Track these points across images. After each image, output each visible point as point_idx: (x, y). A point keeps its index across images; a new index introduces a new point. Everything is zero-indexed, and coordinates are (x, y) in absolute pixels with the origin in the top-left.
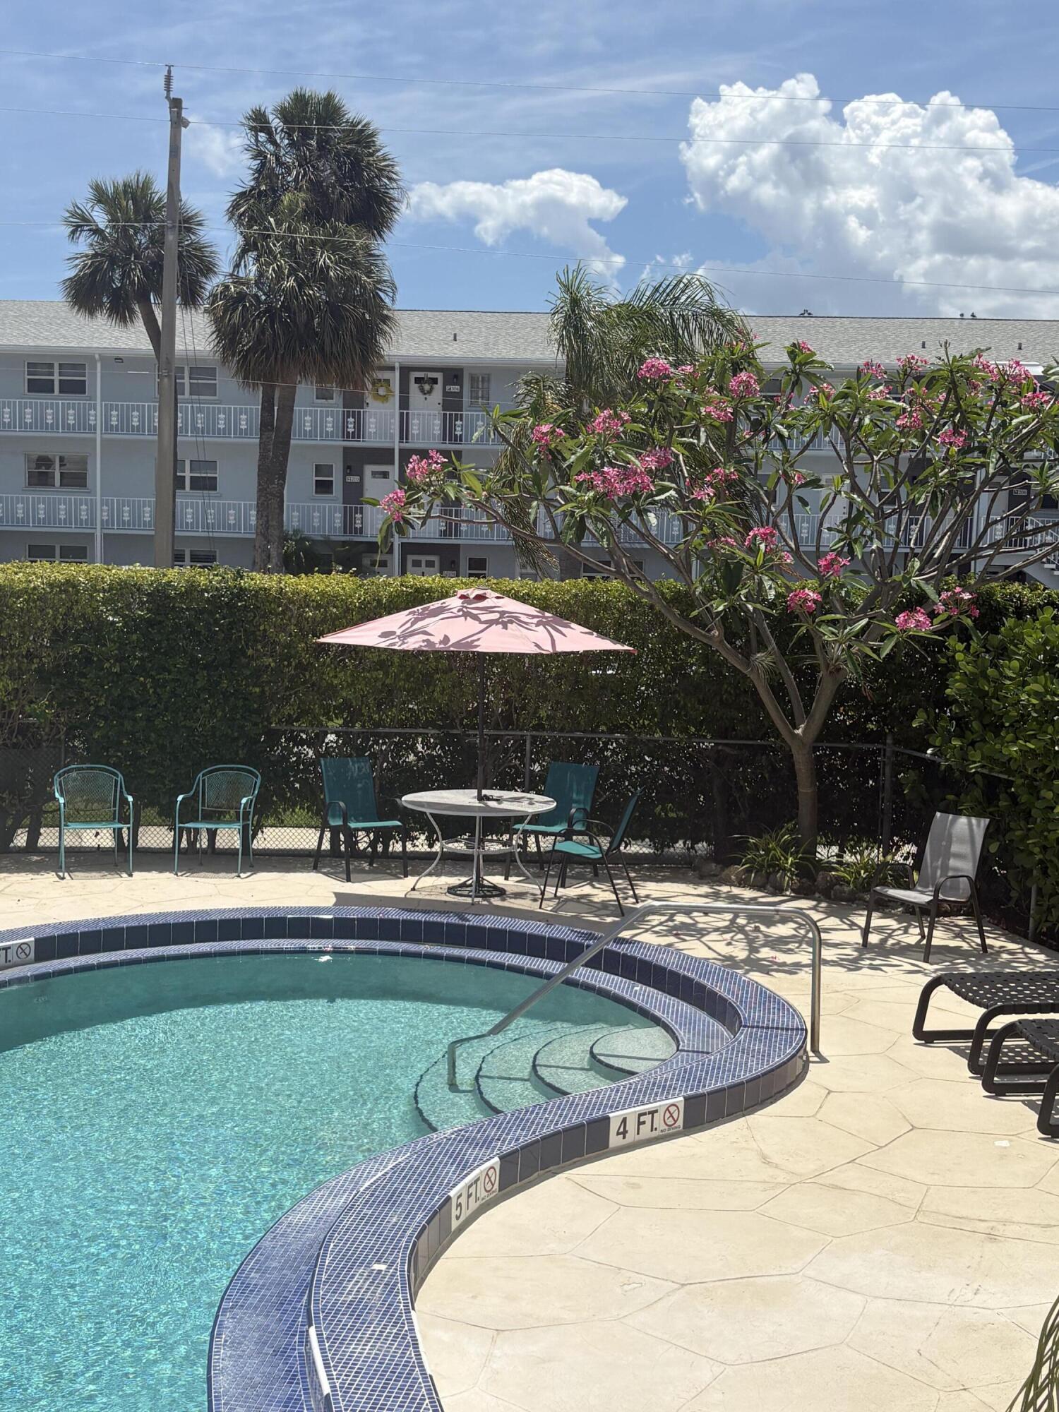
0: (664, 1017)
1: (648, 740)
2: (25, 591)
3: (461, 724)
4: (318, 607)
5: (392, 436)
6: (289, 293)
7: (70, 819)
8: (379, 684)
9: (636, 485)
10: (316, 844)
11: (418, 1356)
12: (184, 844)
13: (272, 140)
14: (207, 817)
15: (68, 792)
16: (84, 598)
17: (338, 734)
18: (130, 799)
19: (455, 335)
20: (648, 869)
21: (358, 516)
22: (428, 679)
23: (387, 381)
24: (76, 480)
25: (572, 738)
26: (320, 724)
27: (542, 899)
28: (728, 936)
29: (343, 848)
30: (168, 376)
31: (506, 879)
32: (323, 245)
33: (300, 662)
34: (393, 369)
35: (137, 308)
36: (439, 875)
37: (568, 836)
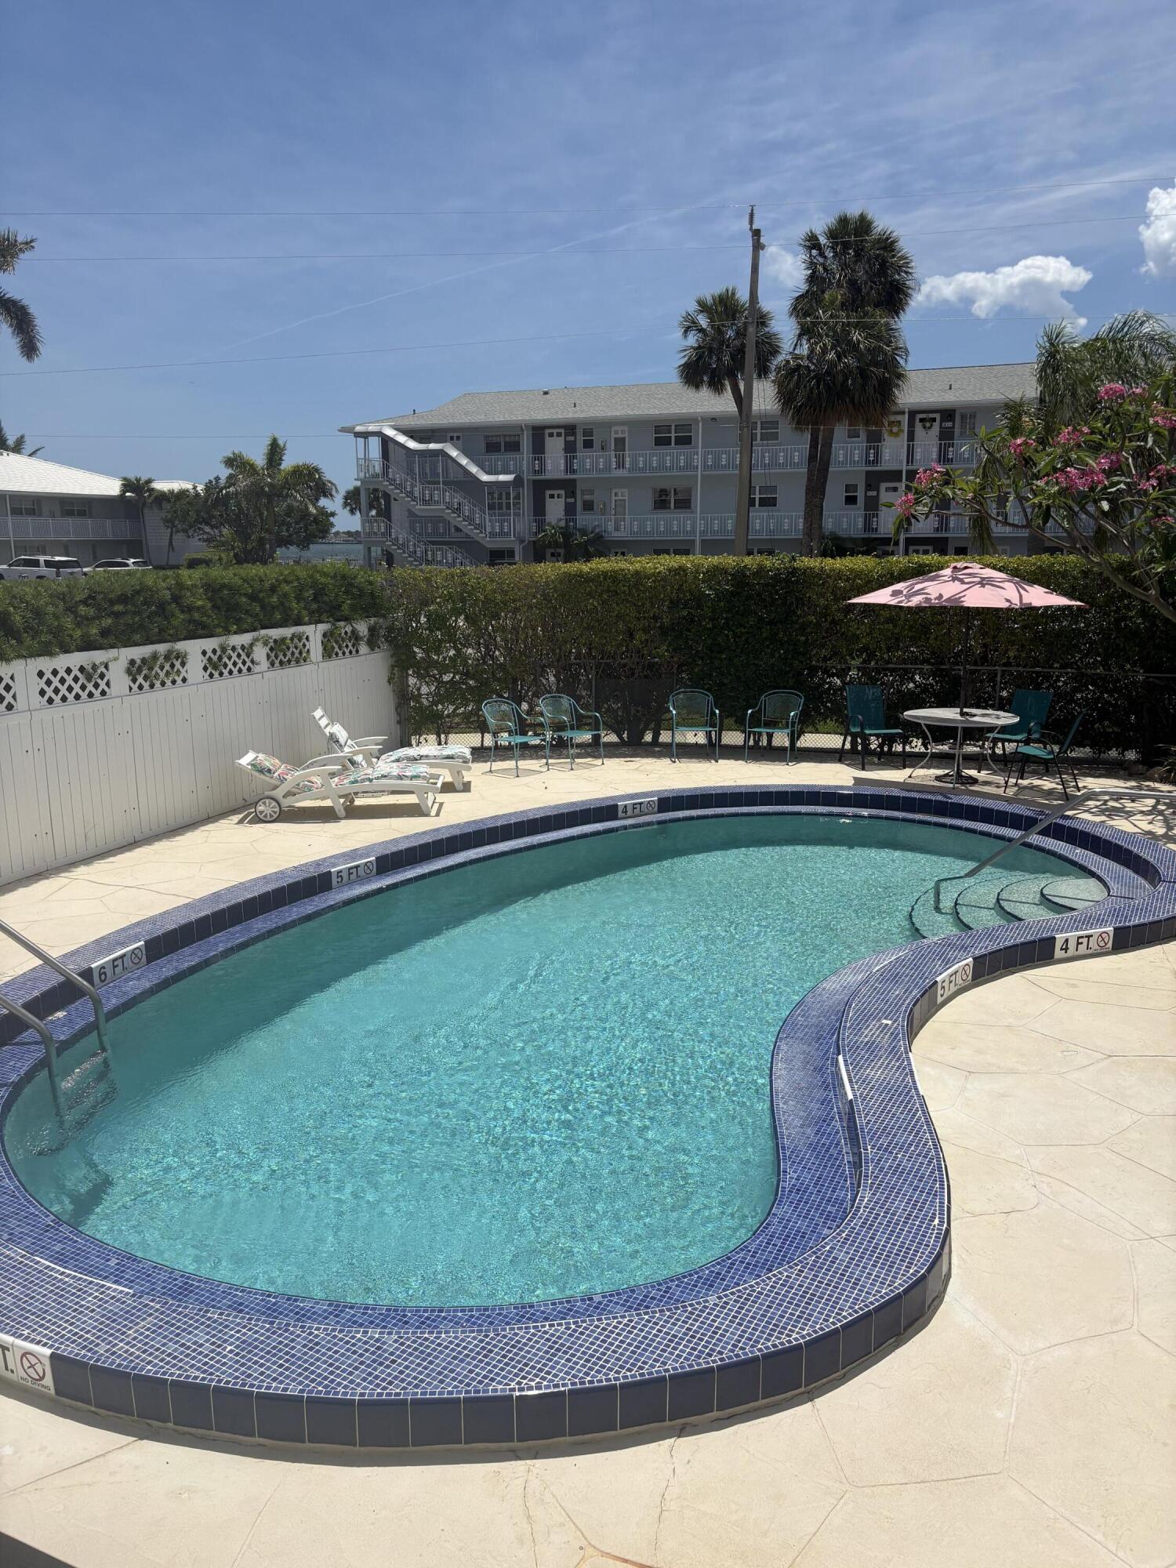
0: (1099, 872)
1: (1094, 674)
2: (653, 574)
3: (949, 662)
4: (848, 580)
5: (901, 462)
6: (832, 364)
7: (678, 724)
8: (889, 634)
9: (1093, 481)
10: (841, 745)
11: (914, 1082)
12: (751, 743)
13: (822, 254)
14: (767, 725)
15: (678, 707)
16: (690, 578)
17: (859, 669)
18: (717, 712)
19: (951, 386)
20: (1087, 768)
21: (875, 519)
22: (925, 630)
23: (899, 422)
24: (684, 504)
25: (1033, 672)
26: (846, 662)
27: (1006, 787)
28: (1150, 817)
29: (860, 748)
30: (747, 427)
31: (979, 772)
32: (856, 326)
33: (834, 620)
34: (903, 413)
35: (727, 383)
36: (929, 768)
37: (1027, 742)
